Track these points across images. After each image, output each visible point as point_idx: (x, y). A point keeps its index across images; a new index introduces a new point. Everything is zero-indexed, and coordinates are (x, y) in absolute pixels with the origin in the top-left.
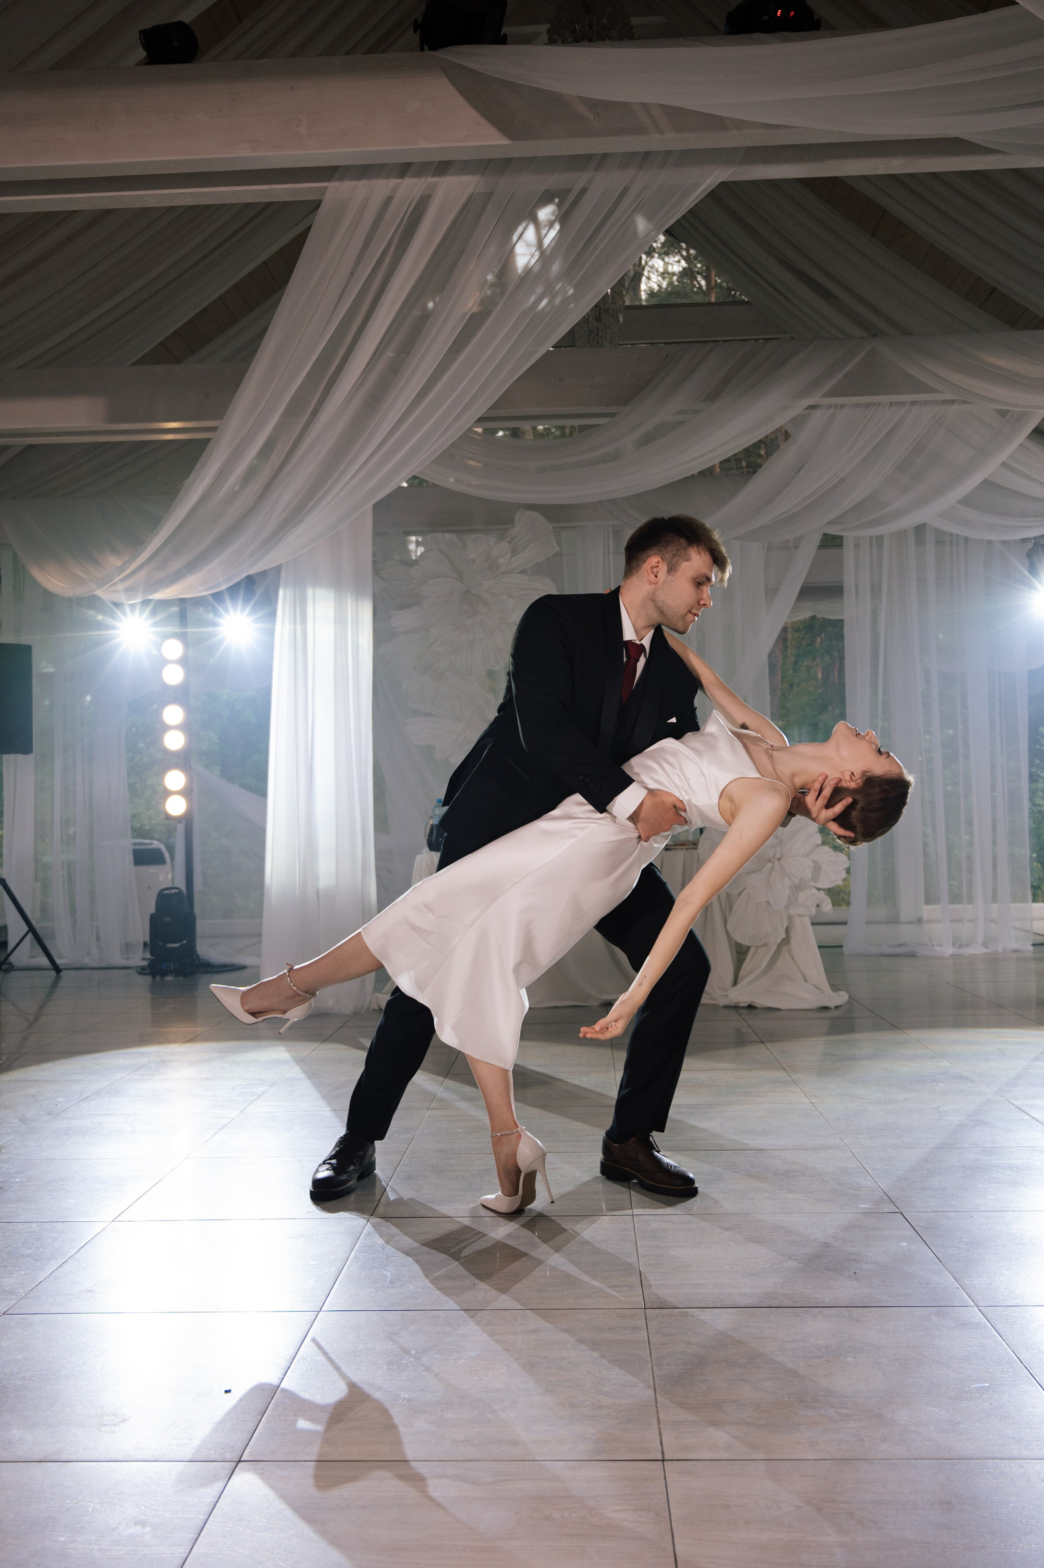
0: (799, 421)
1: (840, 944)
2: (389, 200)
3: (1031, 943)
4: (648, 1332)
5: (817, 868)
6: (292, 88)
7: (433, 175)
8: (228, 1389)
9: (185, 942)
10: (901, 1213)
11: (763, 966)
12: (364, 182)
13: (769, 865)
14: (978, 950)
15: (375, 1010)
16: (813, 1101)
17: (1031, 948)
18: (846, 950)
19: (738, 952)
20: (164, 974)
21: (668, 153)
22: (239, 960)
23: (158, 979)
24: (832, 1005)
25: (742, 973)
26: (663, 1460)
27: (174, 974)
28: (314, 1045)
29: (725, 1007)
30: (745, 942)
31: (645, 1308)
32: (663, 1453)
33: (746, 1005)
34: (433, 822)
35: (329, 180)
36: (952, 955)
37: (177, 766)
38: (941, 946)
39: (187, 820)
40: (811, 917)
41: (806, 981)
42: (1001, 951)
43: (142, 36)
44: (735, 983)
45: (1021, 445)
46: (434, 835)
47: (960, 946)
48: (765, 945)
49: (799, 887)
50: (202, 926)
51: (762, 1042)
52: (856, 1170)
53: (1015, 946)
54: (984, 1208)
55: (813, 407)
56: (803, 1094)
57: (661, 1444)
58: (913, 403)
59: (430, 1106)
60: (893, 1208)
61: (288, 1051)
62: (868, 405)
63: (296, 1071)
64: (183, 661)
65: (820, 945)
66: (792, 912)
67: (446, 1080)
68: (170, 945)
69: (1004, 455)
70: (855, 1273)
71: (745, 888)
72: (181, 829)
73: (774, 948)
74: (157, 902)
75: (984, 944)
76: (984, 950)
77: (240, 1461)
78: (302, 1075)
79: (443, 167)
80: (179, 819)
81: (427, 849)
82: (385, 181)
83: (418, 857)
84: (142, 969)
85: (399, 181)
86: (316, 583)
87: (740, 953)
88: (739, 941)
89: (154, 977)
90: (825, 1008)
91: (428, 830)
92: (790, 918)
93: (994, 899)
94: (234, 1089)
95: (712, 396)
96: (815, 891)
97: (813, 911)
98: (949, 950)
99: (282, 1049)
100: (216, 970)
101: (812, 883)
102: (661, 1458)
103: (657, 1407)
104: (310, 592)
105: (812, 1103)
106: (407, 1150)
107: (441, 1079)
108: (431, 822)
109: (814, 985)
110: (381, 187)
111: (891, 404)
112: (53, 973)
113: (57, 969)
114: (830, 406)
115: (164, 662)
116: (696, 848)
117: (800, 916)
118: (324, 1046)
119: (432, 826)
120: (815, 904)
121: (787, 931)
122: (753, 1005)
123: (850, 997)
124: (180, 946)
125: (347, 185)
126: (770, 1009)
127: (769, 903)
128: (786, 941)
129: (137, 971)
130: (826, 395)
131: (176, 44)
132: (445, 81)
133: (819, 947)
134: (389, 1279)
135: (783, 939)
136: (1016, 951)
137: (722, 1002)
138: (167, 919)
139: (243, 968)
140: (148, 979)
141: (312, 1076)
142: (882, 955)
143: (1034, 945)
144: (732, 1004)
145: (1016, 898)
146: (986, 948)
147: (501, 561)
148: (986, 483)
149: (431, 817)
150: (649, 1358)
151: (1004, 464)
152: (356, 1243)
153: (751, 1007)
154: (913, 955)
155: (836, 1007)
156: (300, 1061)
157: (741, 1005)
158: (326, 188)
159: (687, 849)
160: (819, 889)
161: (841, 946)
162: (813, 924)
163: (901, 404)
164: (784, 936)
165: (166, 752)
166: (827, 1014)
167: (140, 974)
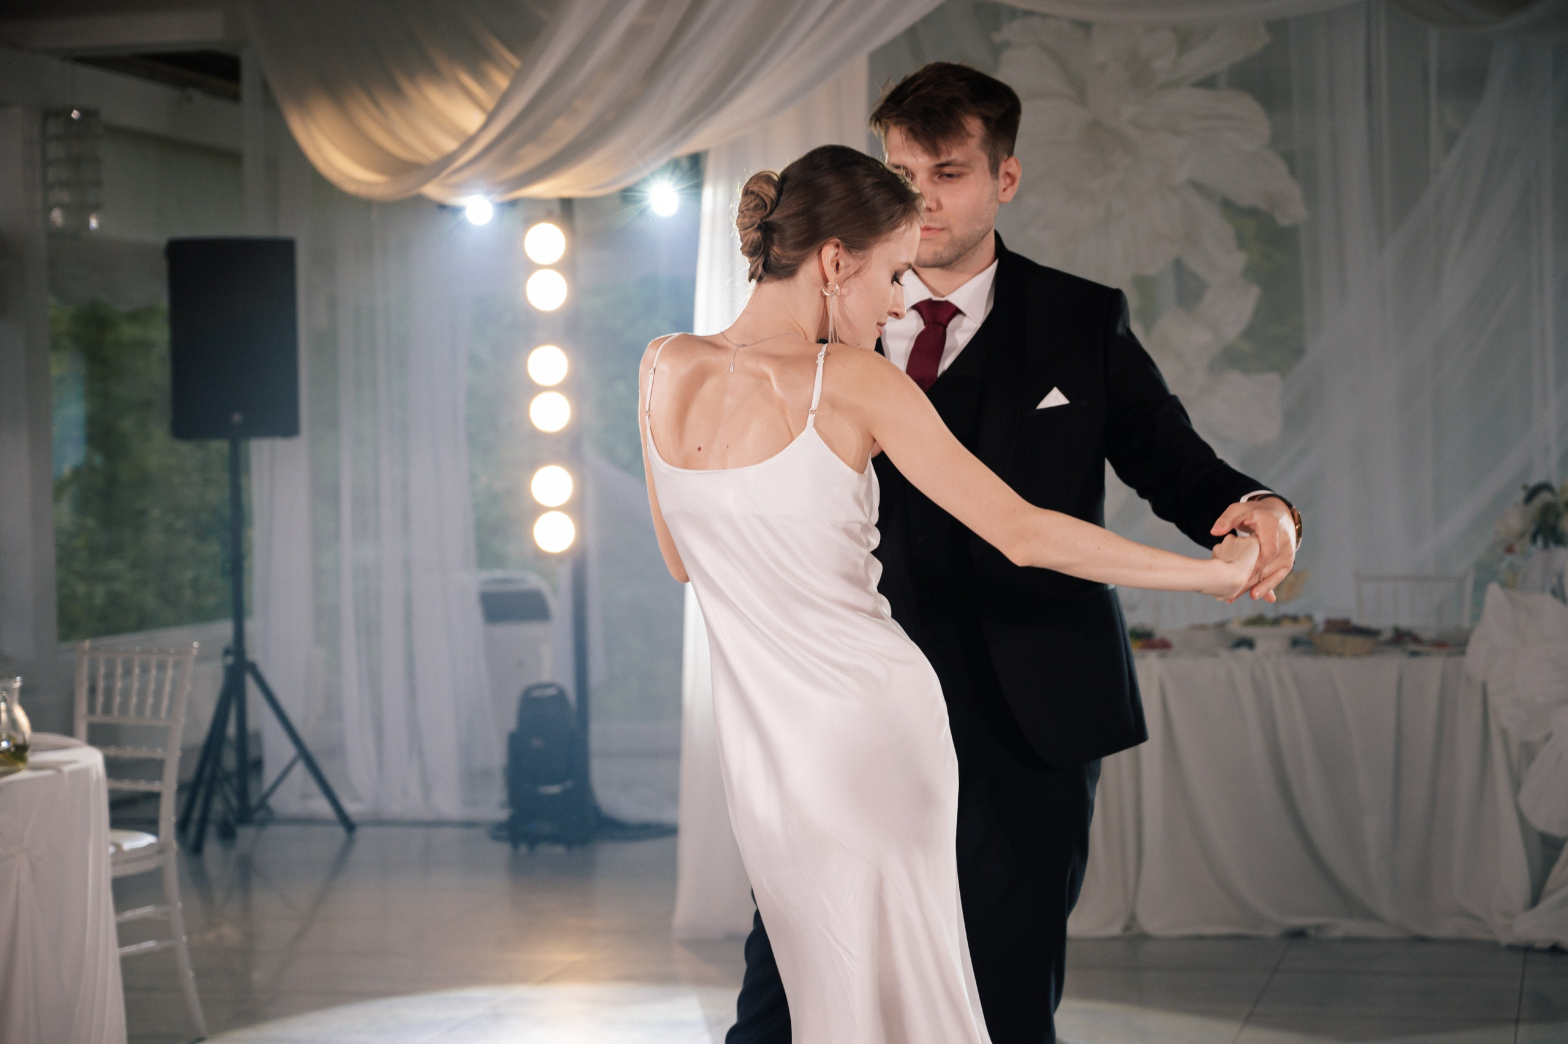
9: (569, 784)
19: (1541, 850)
20: (533, 841)
23: (523, 850)
25: (1549, 885)
27: (550, 843)
29: (1512, 948)
30: (1555, 831)
33: (1547, 945)
37: (555, 458)
39: (576, 561)
44: (1534, 903)
64: (566, 268)
71: (1554, 732)
72: (564, 575)
74: (520, 710)
80: (560, 558)
84: (496, 828)
87: (1546, 852)
88: (1544, 828)
89: (517, 844)
112: (340, 832)
113: (348, 824)
115: (530, 266)
116: (1463, 653)
124: (562, 790)
129: (487, 831)
137: (1505, 939)
138: (538, 743)
140: (507, 848)
144: (1522, 944)
147: (1159, 64)
157: (1538, 945)
165: (535, 434)
167: (493, 838)
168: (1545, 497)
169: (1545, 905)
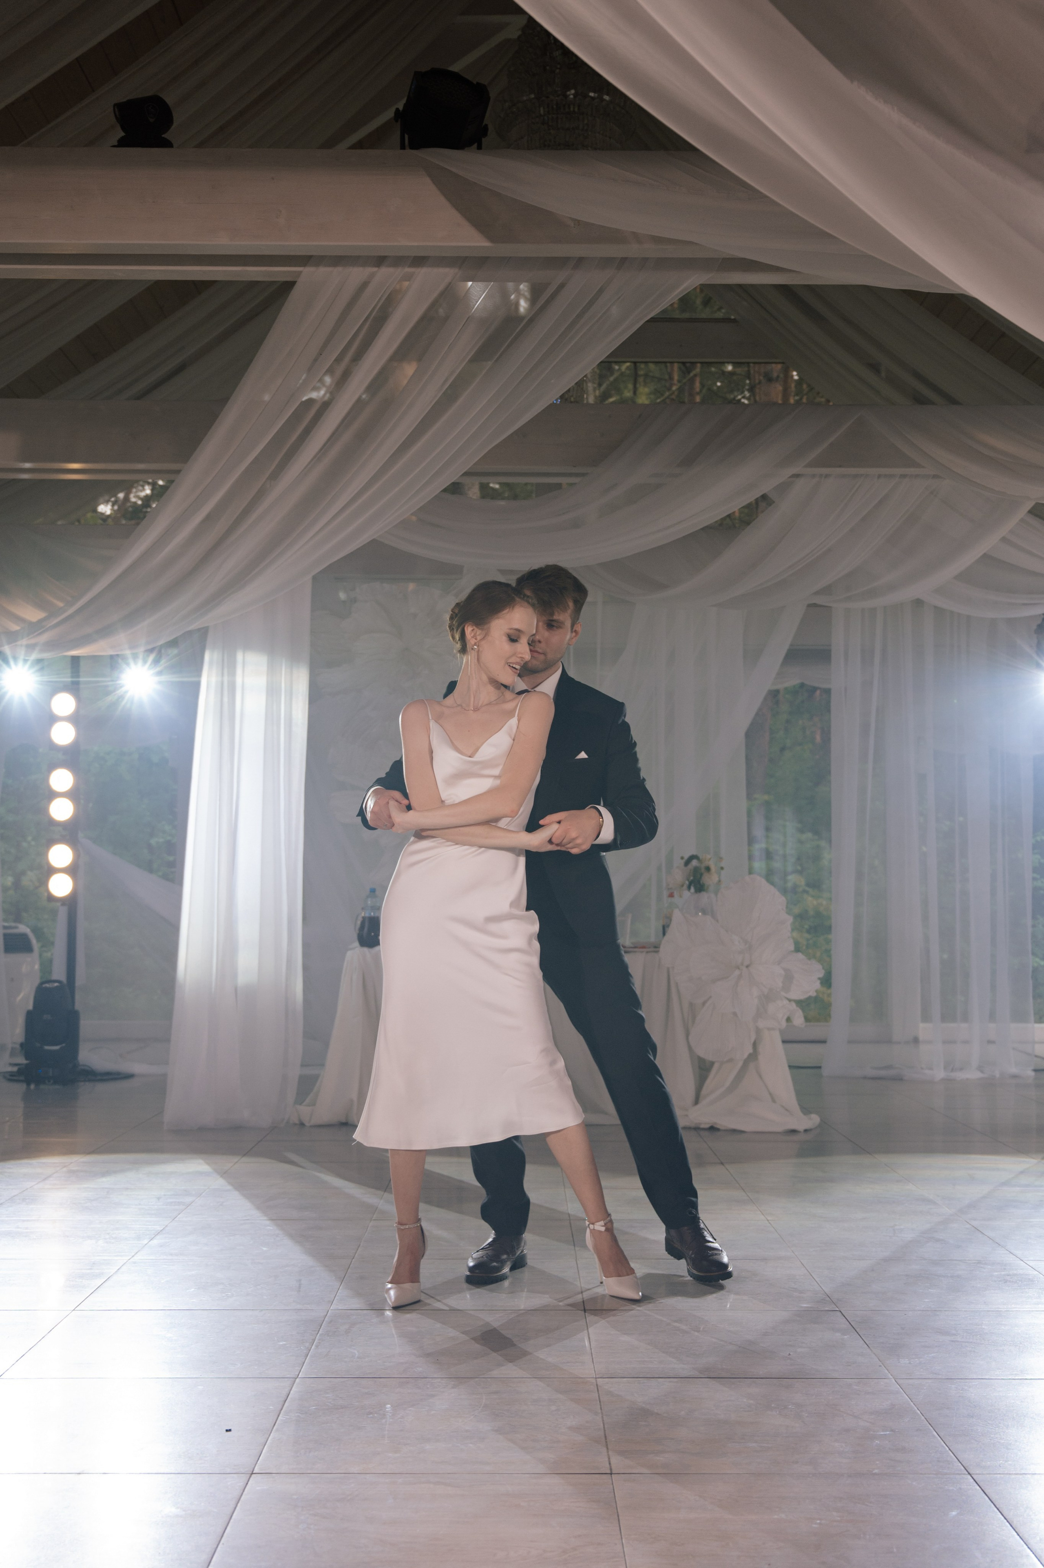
0: (783, 488)
1: (819, 1065)
2: (365, 285)
3: (1032, 1068)
4: (598, 1394)
5: (789, 978)
6: (273, 179)
7: (410, 266)
8: (228, 1428)
9: (66, 1044)
10: (840, 1311)
11: (728, 1084)
12: (340, 269)
13: (737, 972)
14: (972, 1075)
15: (296, 1124)
16: (769, 1219)
17: (1033, 1074)
18: (825, 1072)
19: (700, 1068)
20: (40, 1081)
21: (645, 260)
22: (125, 1067)
23: (32, 1086)
24: (801, 1128)
25: (704, 1092)
26: (611, 1474)
27: (52, 1082)
28: (235, 1159)
30: (709, 1057)
31: (596, 1378)
32: (611, 1469)
33: (707, 1126)
34: (364, 914)
35: (305, 265)
36: (943, 1080)
37: (64, 840)
38: (931, 1069)
39: (70, 902)
40: (782, 1032)
41: (774, 1101)
42: (998, 1076)
43: (116, 109)
44: (697, 1101)
45: (1022, 520)
46: (366, 929)
47: (952, 1070)
48: (731, 1060)
49: (768, 998)
50: (87, 1026)
51: (722, 1163)
52: (802, 1277)
53: (1014, 1070)
54: (918, 1308)
55: (797, 476)
56: (759, 1212)
57: (610, 1464)
58: (903, 476)
59: (373, 1217)
60: (833, 1307)
61: (208, 1164)
62: (856, 476)
63: (220, 1182)
64: (74, 719)
65: (791, 1065)
66: (761, 1024)
67: (386, 1193)
68: (47, 1048)
69: (1003, 531)
70: (790, 1354)
71: (711, 997)
72: (64, 911)
73: (740, 1064)
74: (35, 997)
75: (980, 1069)
76: (979, 1075)
77: (252, 1473)
78: (229, 1187)
79: (419, 261)
80: (63, 901)
81: (357, 944)
82: (361, 269)
83: (349, 954)
84: (11, 1076)
85: (375, 269)
86: (247, 647)
87: (703, 1069)
88: (702, 1055)
89: (28, 1084)
90: (794, 1131)
91: (359, 923)
92: (758, 1031)
93: (992, 1017)
94: (159, 1199)
95: (689, 461)
96: (786, 1002)
97: (784, 1024)
98: (940, 1074)
99: (201, 1161)
100: (99, 1077)
101: (783, 994)
102: (609, 1472)
103: (607, 1442)
104: (240, 656)
105: (768, 1220)
106: (355, 1255)
107: (380, 1193)
108: (363, 915)
109: (783, 1107)
110: (357, 274)
111: (879, 476)
114: (814, 476)
115: (53, 719)
116: (657, 952)
117: (769, 1029)
118: (245, 1159)
119: (364, 918)
120: (785, 1017)
121: (755, 1045)
122: (715, 1126)
123: (821, 1120)
124: (60, 1048)
125: (323, 270)
126: (734, 1131)
127: (735, 1014)
128: (753, 1056)
129: (5, 1077)
130: (810, 465)
131: (152, 120)
132: (428, 180)
133: (790, 1067)
134: (357, 1356)
135: (750, 1055)
136: (1015, 1077)
138: (47, 1017)
139: (129, 1076)
140: (20, 1088)
141: (240, 1187)
142: (865, 1078)
143: (1035, 1070)
144: (693, 1125)
145: (1019, 1016)
146: (982, 1072)
148: (985, 556)
149: (363, 909)
150: (600, 1411)
151: (1004, 539)
152: (320, 1329)
153: (713, 1129)
154: (899, 1079)
155: (806, 1131)
156: (224, 1174)
157: (702, 1126)
158: (301, 272)
159: (647, 952)
160: (790, 1000)
161: (820, 1067)
162: (784, 1042)
163: (891, 476)
164: (751, 1051)
165: (52, 822)
166: (795, 1138)
167: (10, 1080)
168: (694, 863)
169: (703, 1103)
